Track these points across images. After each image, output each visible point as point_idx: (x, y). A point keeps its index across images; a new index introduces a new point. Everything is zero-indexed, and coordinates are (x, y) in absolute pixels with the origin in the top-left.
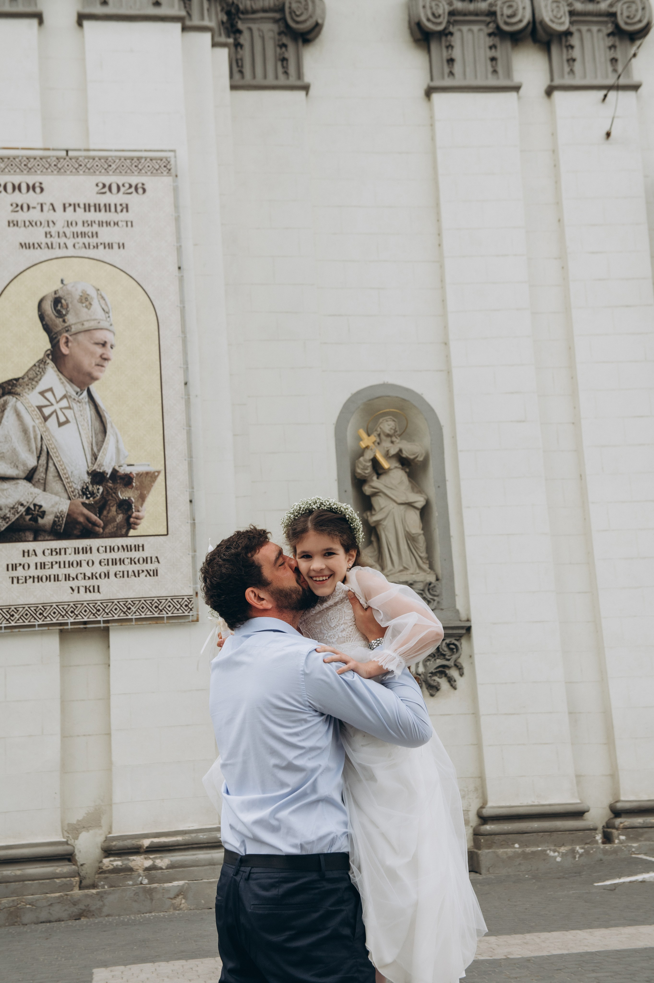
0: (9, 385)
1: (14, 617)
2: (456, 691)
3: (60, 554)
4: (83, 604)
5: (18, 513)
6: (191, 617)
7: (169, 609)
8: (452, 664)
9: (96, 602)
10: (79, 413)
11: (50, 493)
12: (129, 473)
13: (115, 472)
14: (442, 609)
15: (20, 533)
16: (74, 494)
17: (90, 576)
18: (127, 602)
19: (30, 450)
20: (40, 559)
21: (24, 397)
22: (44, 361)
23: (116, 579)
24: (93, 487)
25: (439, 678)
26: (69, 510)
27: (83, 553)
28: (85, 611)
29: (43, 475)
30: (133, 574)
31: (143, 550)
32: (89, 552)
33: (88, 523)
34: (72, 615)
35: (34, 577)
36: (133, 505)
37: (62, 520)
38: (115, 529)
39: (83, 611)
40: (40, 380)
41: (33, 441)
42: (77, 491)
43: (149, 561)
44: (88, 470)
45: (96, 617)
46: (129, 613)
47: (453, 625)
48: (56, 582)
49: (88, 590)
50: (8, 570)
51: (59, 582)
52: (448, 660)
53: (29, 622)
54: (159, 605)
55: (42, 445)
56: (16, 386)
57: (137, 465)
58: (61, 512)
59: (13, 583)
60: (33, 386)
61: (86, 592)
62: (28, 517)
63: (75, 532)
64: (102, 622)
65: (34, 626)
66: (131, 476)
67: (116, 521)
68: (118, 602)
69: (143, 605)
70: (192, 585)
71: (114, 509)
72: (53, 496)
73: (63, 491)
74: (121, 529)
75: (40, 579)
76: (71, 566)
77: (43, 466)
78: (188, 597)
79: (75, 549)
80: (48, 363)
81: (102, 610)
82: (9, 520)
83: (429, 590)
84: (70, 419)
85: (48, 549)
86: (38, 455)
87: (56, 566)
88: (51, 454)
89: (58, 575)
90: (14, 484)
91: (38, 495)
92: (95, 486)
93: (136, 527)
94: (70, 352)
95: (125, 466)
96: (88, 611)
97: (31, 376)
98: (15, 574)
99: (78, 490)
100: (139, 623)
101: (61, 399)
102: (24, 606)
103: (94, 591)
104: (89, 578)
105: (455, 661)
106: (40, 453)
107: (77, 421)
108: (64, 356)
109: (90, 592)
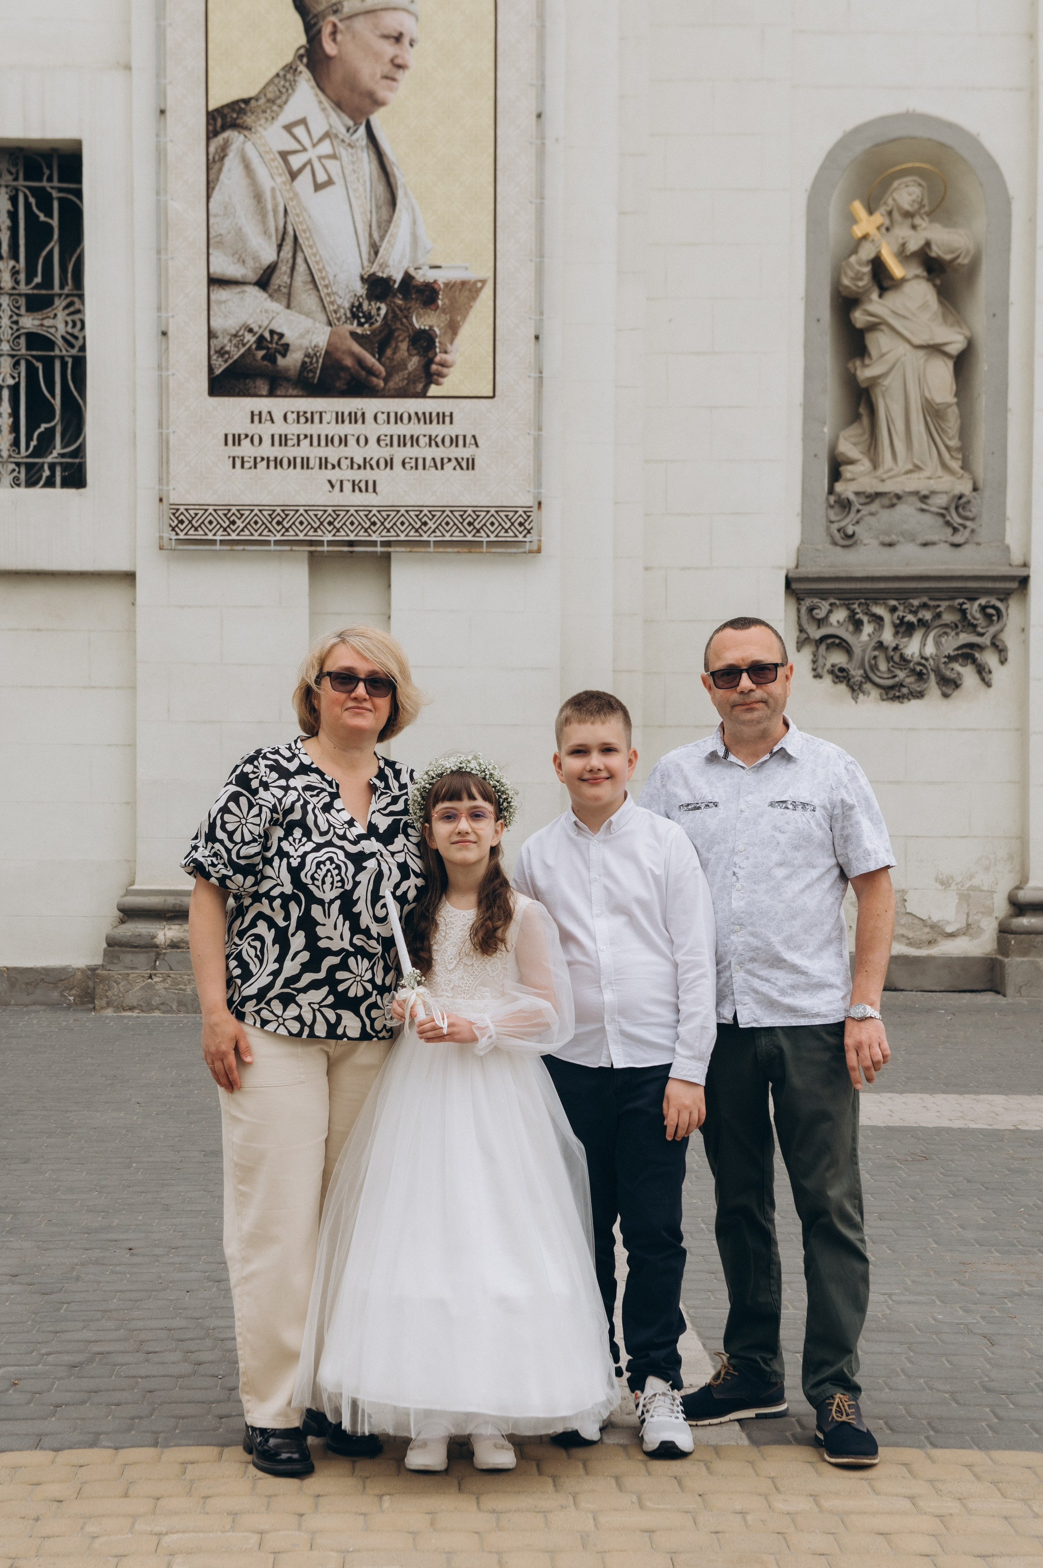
0: (233, 110)
1: (236, 526)
2: (991, 690)
3: (312, 422)
4: (348, 511)
5: (244, 345)
6: (528, 544)
7: (492, 529)
8: (988, 643)
9: (370, 509)
10: (351, 167)
11: (296, 311)
12: (431, 281)
13: (408, 278)
14: (978, 544)
15: (247, 381)
16: (338, 315)
17: (362, 464)
18: (421, 511)
19: (265, 233)
20: (279, 428)
21: (258, 135)
22: (294, 67)
23: (404, 471)
24: (370, 304)
25: (961, 665)
26: (329, 344)
27: (350, 422)
28: (352, 523)
29: (286, 279)
30: (432, 464)
31: (451, 422)
32: (360, 421)
33: (360, 370)
34: (330, 528)
35: (268, 458)
36: (437, 340)
37: (317, 362)
38: (405, 382)
39: (348, 523)
40: (285, 103)
41: (271, 215)
42: (342, 311)
43: (461, 442)
44: (363, 273)
45: (370, 535)
46: (425, 532)
47: (995, 574)
48: (305, 471)
49: (356, 488)
50: (226, 444)
51: (309, 471)
52: (982, 635)
53: (260, 535)
54: (475, 520)
55: (285, 223)
56: (245, 114)
57: (447, 267)
58: (315, 346)
59: (234, 467)
60: (274, 114)
61: (354, 490)
62: (261, 353)
63: (338, 384)
64: (379, 544)
65: (267, 543)
66: (436, 287)
67: (407, 369)
68: (407, 511)
69: (448, 519)
70: (532, 490)
71: (404, 346)
72: (303, 317)
73: (319, 309)
74: (414, 383)
75: (278, 463)
76: (330, 444)
77: (287, 262)
78: (525, 509)
79: (337, 413)
80: (301, 72)
81: (379, 524)
82: (229, 357)
83: (957, 508)
84: (335, 178)
85: (293, 412)
86: (279, 242)
87: (305, 443)
88: (300, 240)
89: (308, 459)
90: (239, 293)
91: (278, 314)
92: (373, 303)
93: (441, 380)
94: (340, 51)
95: (426, 268)
96: (356, 523)
97: (270, 95)
98: (237, 451)
99: (344, 308)
100: (441, 550)
101: (321, 140)
102: (252, 508)
103: (367, 490)
104: (359, 467)
105: (994, 637)
106: (283, 239)
107: (346, 182)
108: (329, 58)
109: (360, 490)
